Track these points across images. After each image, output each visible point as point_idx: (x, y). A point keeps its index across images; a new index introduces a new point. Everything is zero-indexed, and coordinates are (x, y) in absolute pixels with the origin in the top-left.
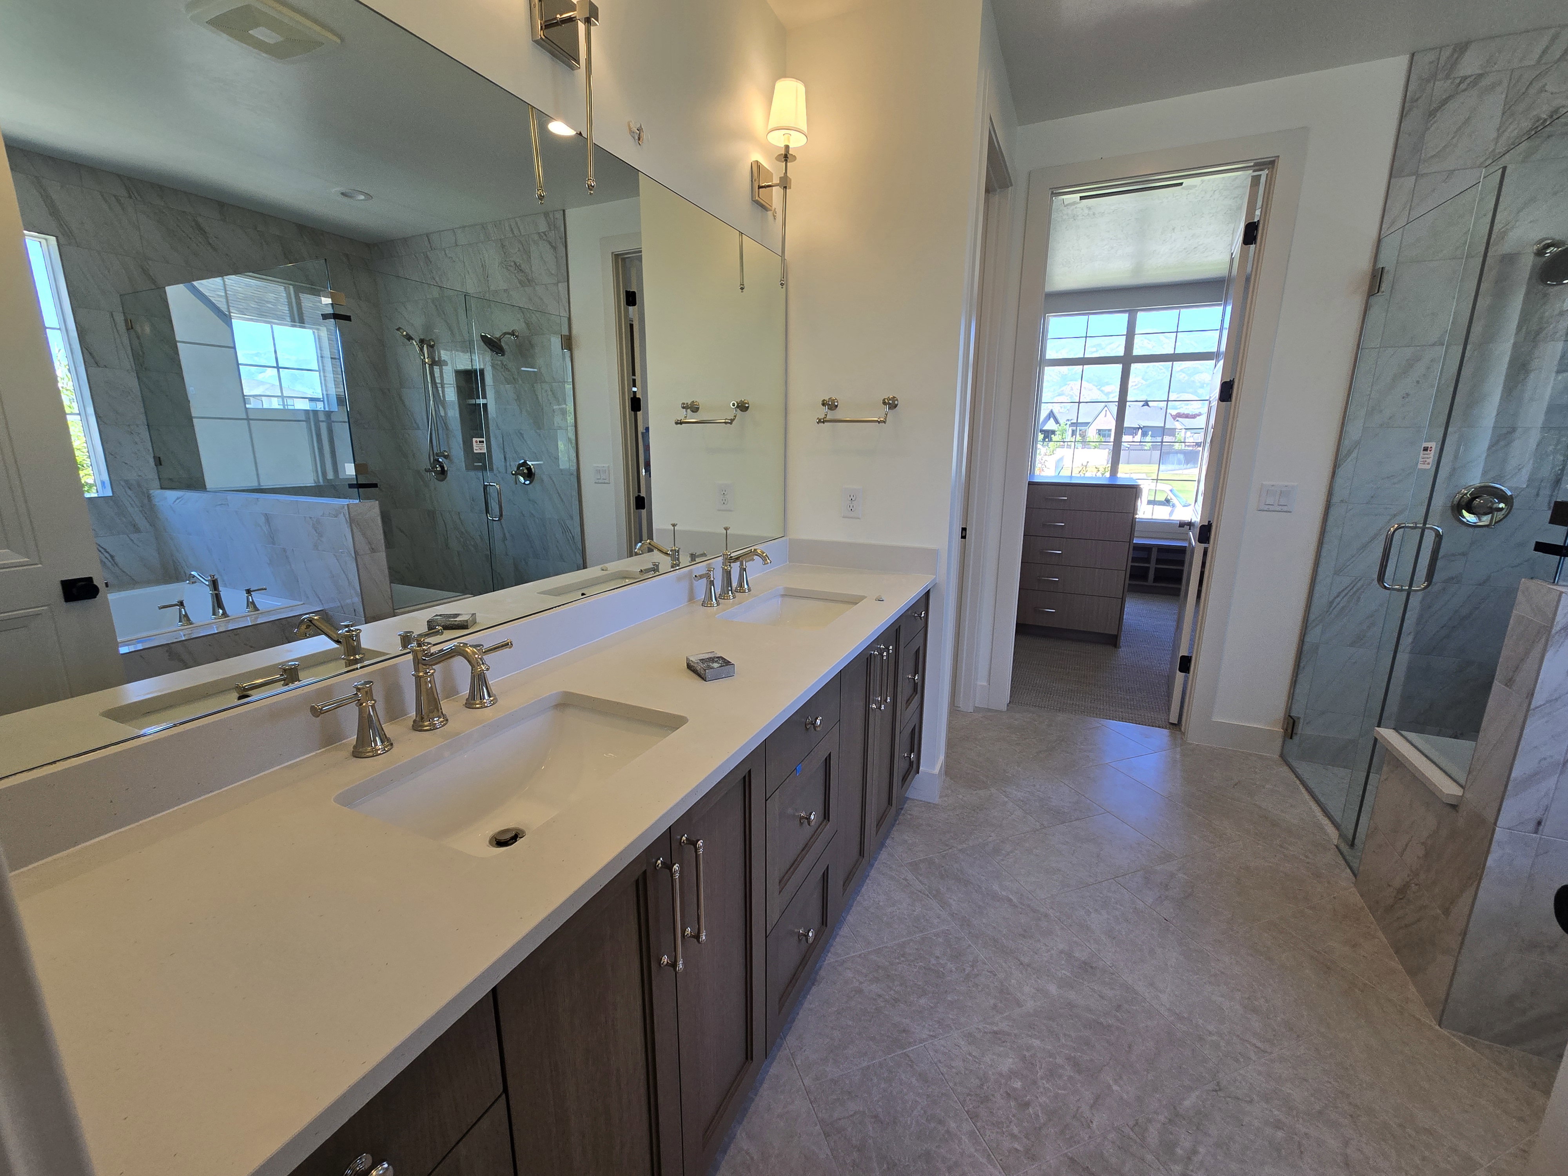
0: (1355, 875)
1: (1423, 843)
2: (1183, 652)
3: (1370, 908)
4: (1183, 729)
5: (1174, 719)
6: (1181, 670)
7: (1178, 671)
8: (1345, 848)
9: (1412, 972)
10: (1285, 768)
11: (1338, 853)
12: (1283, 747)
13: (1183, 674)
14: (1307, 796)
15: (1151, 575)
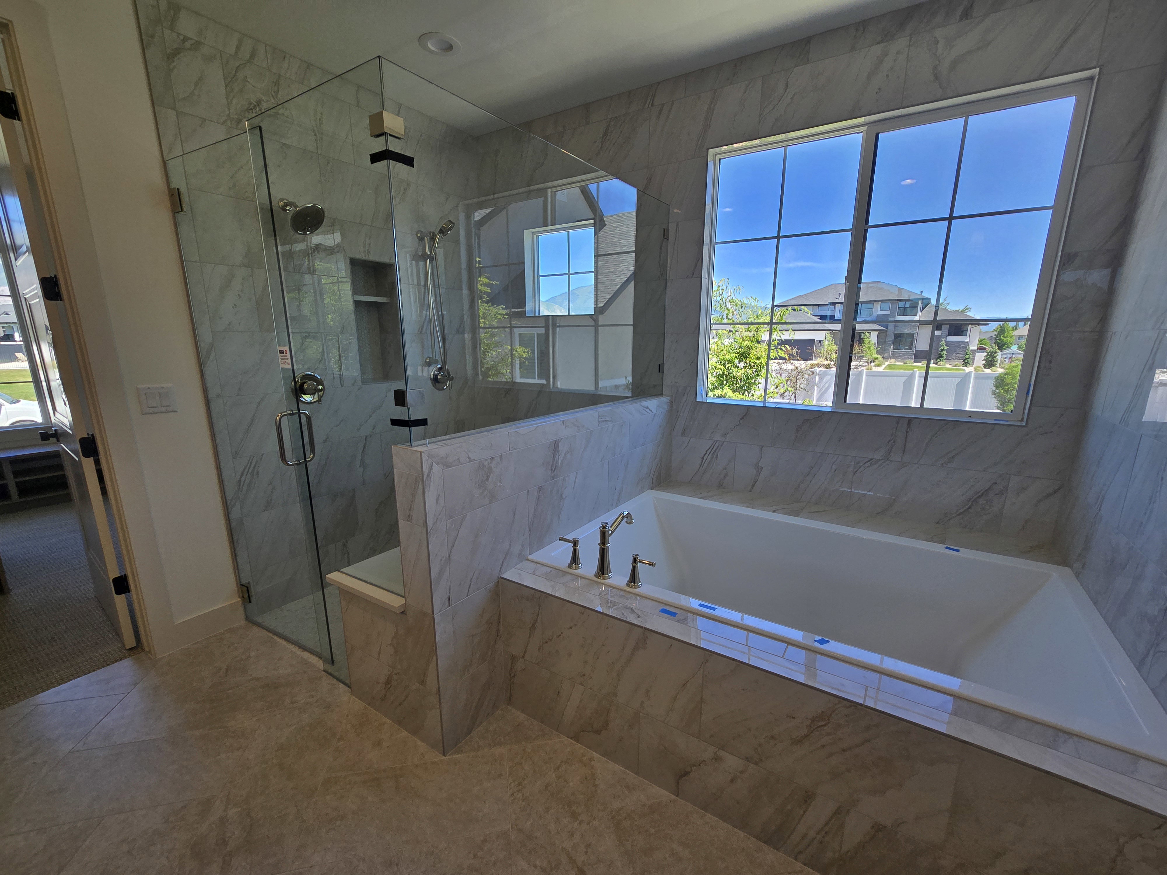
0: (349, 687)
1: (391, 645)
2: (114, 573)
3: (369, 704)
4: (147, 649)
5: (130, 641)
6: (118, 593)
7: (115, 595)
8: (329, 668)
9: (415, 732)
10: (255, 629)
11: (328, 676)
12: (245, 611)
13: (123, 596)
14: (284, 643)
15: (13, 491)
